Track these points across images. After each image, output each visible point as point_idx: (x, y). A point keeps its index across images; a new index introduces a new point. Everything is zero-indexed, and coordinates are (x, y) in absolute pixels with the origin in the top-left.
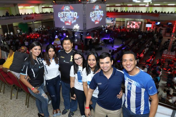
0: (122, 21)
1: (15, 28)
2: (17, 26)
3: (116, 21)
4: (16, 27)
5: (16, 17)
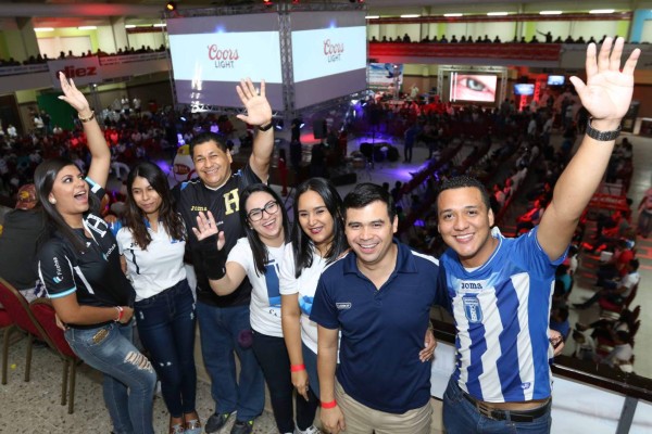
0: (426, 73)
1: (24, 113)
2: (32, 103)
3: (404, 76)
4: (30, 105)
5: (28, 68)
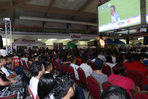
5: (65, 34)
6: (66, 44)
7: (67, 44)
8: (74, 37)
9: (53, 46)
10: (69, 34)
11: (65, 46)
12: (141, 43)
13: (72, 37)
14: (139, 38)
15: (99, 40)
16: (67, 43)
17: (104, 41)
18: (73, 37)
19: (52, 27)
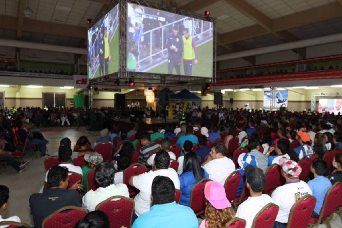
0: (303, 99)
5: (62, 76)
6: (72, 97)
7: (74, 96)
8: (82, 83)
9: (41, 101)
10: (70, 76)
11: (71, 100)
12: (234, 99)
13: (77, 82)
14: (223, 89)
15: (143, 91)
16: (74, 94)
17: (153, 94)
18: (80, 82)
19: (39, 58)
